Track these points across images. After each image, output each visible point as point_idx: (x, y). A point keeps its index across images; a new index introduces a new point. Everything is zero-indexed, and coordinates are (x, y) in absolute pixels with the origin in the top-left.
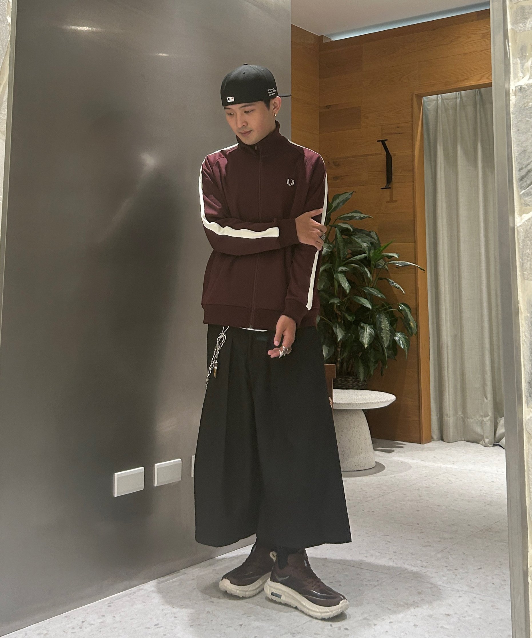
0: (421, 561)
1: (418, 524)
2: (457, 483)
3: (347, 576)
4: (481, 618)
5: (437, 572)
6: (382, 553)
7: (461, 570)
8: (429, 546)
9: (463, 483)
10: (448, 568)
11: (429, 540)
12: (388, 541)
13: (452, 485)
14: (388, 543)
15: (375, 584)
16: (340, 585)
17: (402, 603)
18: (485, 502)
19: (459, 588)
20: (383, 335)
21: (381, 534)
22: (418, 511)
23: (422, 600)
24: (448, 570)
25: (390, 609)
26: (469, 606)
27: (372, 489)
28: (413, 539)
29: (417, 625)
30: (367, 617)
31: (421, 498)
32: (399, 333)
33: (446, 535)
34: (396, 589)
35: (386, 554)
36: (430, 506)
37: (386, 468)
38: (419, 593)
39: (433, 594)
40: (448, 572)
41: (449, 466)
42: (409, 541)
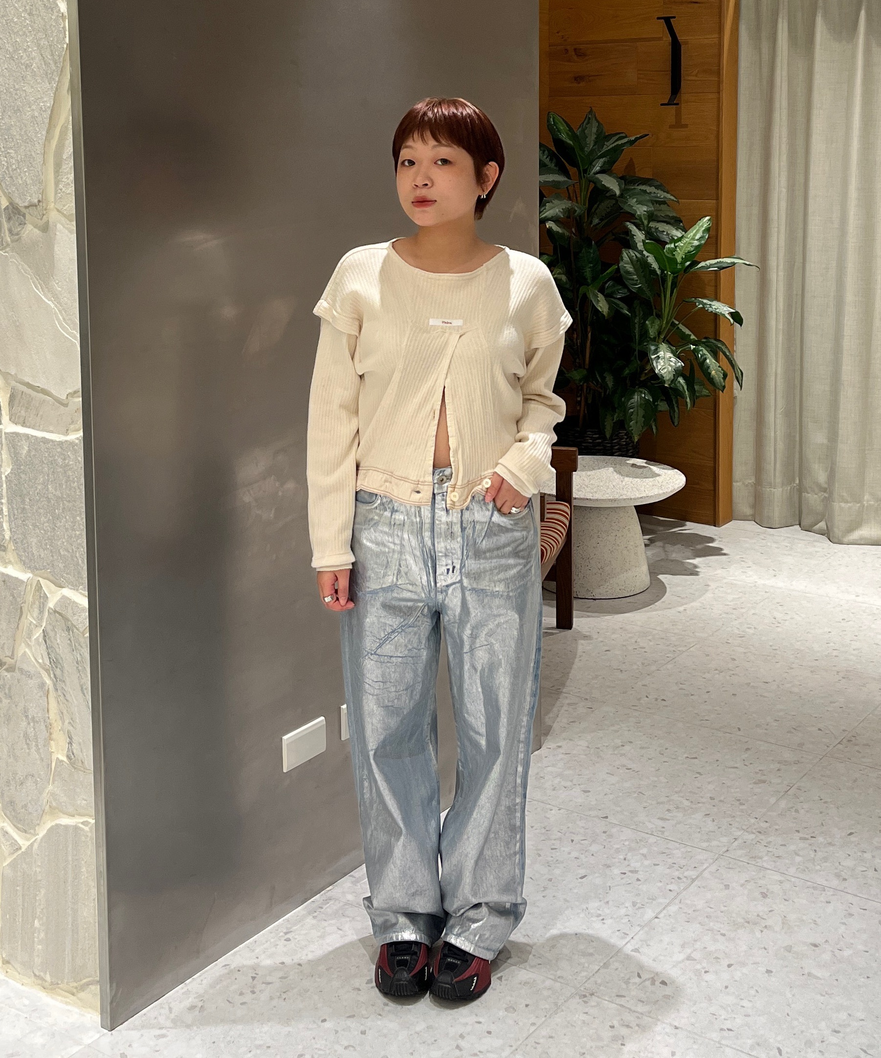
0: (757, 818)
1: (739, 729)
2: (787, 623)
3: (644, 856)
4: (867, 952)
5: (785, 845)
6: (692, 802)
7: (821, 839)
8: (764, 782)
9: (796, 624)
10: (801, 835)
11: (762, 769)
12: (697, 773)
13: (779, 630)
14: (698, 775)
15: (694, 877)
16: (638, 880)
17: (740, 920)
18: (838, 672)
19: (825, 883)
21: (686, 756)
22: (733, 695)
23: (770, 911)
24: (801, 839)
25: (724, 935)
26: (844, 924)
27: (651, 643)
28: (736, 766)
29: (771, 972)
30: (690, 954)
31: (735, 662)
33: (787, 755)
34: (727, 887)
35: (699, 803)
36: (752, 684)
37: (668, 590)
38: (764, 895)
39: (785, 897)
40: (802, 845)
41: (771, 582)
42: (730, 770)
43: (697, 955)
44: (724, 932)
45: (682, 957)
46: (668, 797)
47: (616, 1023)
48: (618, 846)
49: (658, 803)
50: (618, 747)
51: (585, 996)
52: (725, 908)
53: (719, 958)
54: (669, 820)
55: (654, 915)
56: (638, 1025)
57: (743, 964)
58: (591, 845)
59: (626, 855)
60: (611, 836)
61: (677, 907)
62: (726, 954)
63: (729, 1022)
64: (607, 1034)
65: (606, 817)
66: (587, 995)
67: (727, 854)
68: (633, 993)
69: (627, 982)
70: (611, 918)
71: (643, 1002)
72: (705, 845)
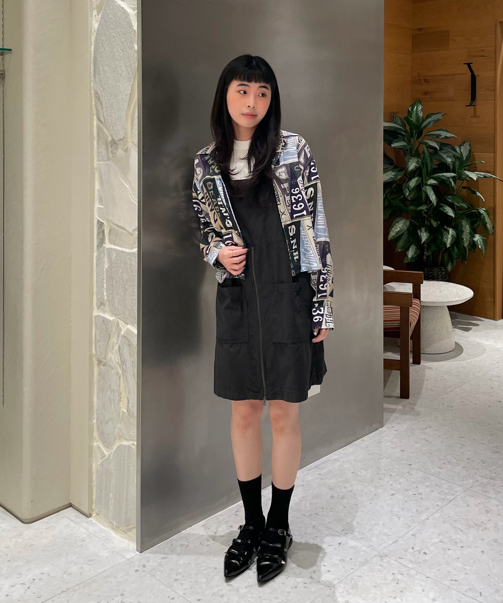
1: (489, 424)
3: (427, 486)
6: (457, 460)
8: (498, 452)
11: (498, 445)
12: (463, 445)
14: (463, 447)
15: (451, 499)
17: (472, 524)
20: (464, 237)
22: (489, 406)
25: (462, 531)
27: (450, 378)
28: (484, 443)
29: (484, 552)
30: (442, 539)
31: (493, 390)
32: (478, 235)
34: (468, 506)
35: (461, 461)
38: (488, 512)
39: (498, 514)
42: (480, 445)
43: (445, 540)
44: (462, 529)
45: (437, 540)
46: (445, 456)
47: (396, 572)
48: (414, 480)
49: (439, 459)
50: (423, 429)
51: (382, 557)
52: (465, 517)
53: (457, 543)
54: (443, 468)
55: (426, 517)
56: (407, 574)
57: (469, 547)
58: (400, 478)
59: (418, 485)
60: (411, 475)
61: (440, 514)
62: (461, 540)
63: (456, 576)
64: (390, 577)
65: (411, 465)
66: (384, 556)
67: (471, 489)
68: (407, 557)
69: (406, 551)
70: (404, 517)
71: (412, 562)
72: (460, 483)
